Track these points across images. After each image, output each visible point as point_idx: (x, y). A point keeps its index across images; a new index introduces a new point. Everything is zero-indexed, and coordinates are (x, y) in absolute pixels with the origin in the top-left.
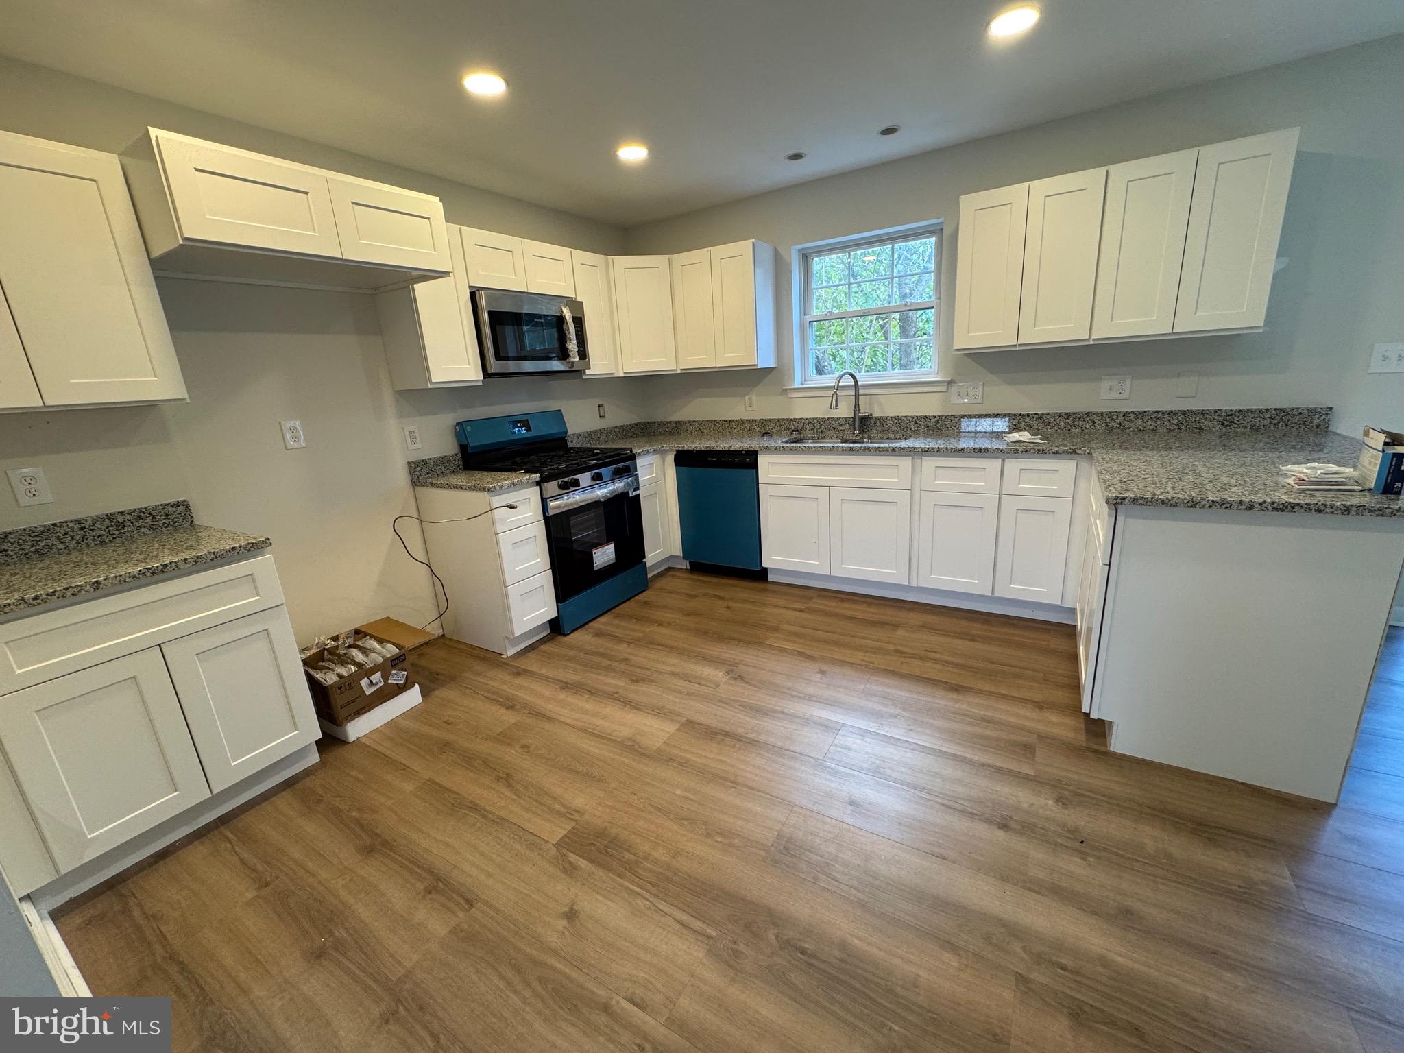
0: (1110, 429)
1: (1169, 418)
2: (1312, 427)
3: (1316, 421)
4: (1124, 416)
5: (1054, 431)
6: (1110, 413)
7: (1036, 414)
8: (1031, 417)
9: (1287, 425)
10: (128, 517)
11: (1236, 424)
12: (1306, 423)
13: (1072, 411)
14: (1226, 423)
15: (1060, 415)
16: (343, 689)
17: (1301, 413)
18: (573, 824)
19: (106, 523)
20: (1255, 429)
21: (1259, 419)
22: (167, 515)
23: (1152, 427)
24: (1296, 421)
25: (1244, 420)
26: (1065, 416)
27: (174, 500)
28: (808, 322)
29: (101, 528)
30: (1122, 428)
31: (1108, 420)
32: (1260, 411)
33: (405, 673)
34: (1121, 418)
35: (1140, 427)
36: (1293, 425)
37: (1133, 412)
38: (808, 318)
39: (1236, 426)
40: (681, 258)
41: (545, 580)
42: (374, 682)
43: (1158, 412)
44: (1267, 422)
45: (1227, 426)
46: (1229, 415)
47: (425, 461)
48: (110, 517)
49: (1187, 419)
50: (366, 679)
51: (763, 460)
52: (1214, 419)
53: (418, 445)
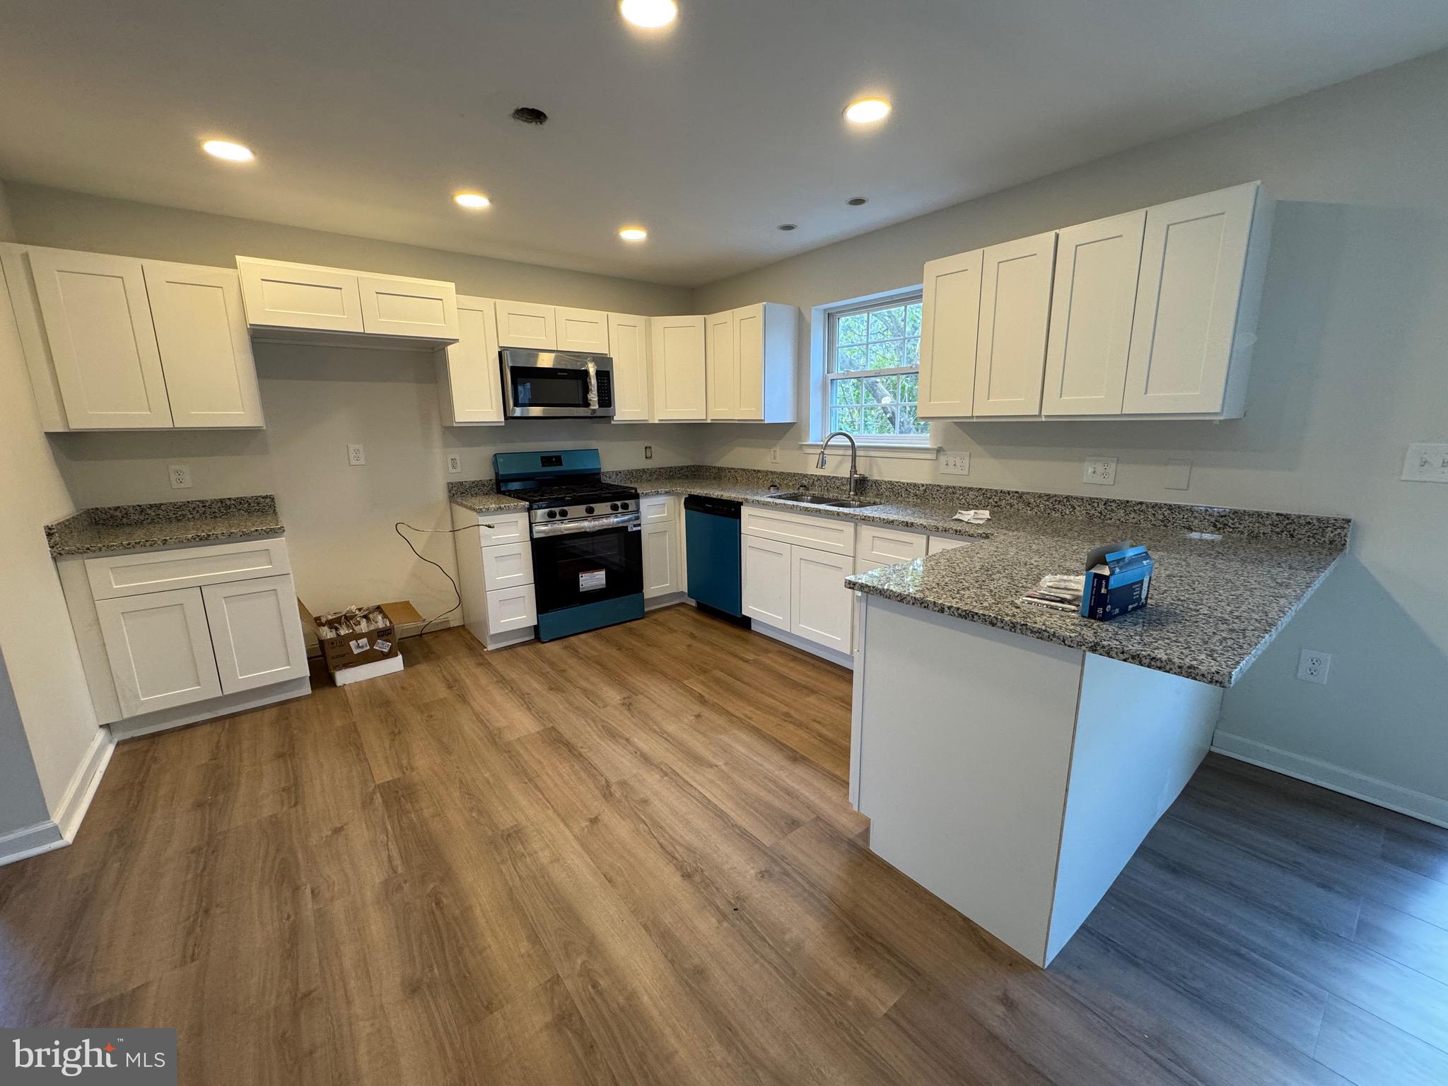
0: (1091, 517)
1: (1153, 512)
2: (1325, 542)
3: (1329, 535)
4: (1105, 504)
5: (1034, 513)
6: (1091, 498)
7: (1016, 492)
8: (1011, 495)
9: (1292, 536)
10: (233, 502)
11: (1230, 527)
12: (1317, 537)
13: (1052, 492)
14: (1219, 526)
15: (1040, 496)
16: (335, 645)
17: (1309, 523)
18: (401, 775)
19: (219, 504)
20: (1254, 536)
21: (1257, 525)
22: (258, 504)
23: (1135, 520)
24: (1303, 531)
25: (1240, 524)
26: (1045, 498)
27: (264, 494)
28: (830, 381)
29: (216, 507)
30: (1103, 517)
31: (1089, 507)
32: (1259, 515)
33: (390, 644)
34: (1102, 507)
35: (1122, 520)
36: (1300, 536)
37: (1114, 501)
38: (831, 376)
39: (1231, 530)
40: (714, 318)
41: (529, 593)
42: (360, 645)
43: (1141, 503)
44: (1268, 530)
45: (1220, 529)
46: (1222, 516)
47: (461, 483)
48: (221, 501)
49: (1174, 516)
50: (355, 641)
51: (745, 511)
52: (1205, 519)
53: (459, 470)
